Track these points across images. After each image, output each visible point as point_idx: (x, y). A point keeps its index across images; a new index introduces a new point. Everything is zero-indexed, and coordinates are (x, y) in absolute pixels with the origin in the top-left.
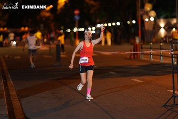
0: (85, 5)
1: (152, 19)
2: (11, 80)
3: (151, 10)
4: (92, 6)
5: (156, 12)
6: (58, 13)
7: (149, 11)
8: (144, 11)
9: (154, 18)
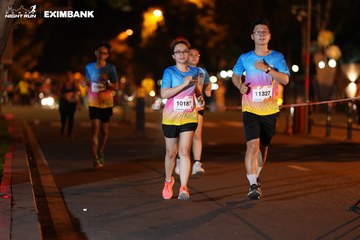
0: (198, 32)
1: (333, 64)
2: (43, 157)
3: (331, 45)
4: (213, 33)
5: (341, 48)
6: (142, 45)
7: (328, 47)
8: (317, 46)
9: (337, 61)
